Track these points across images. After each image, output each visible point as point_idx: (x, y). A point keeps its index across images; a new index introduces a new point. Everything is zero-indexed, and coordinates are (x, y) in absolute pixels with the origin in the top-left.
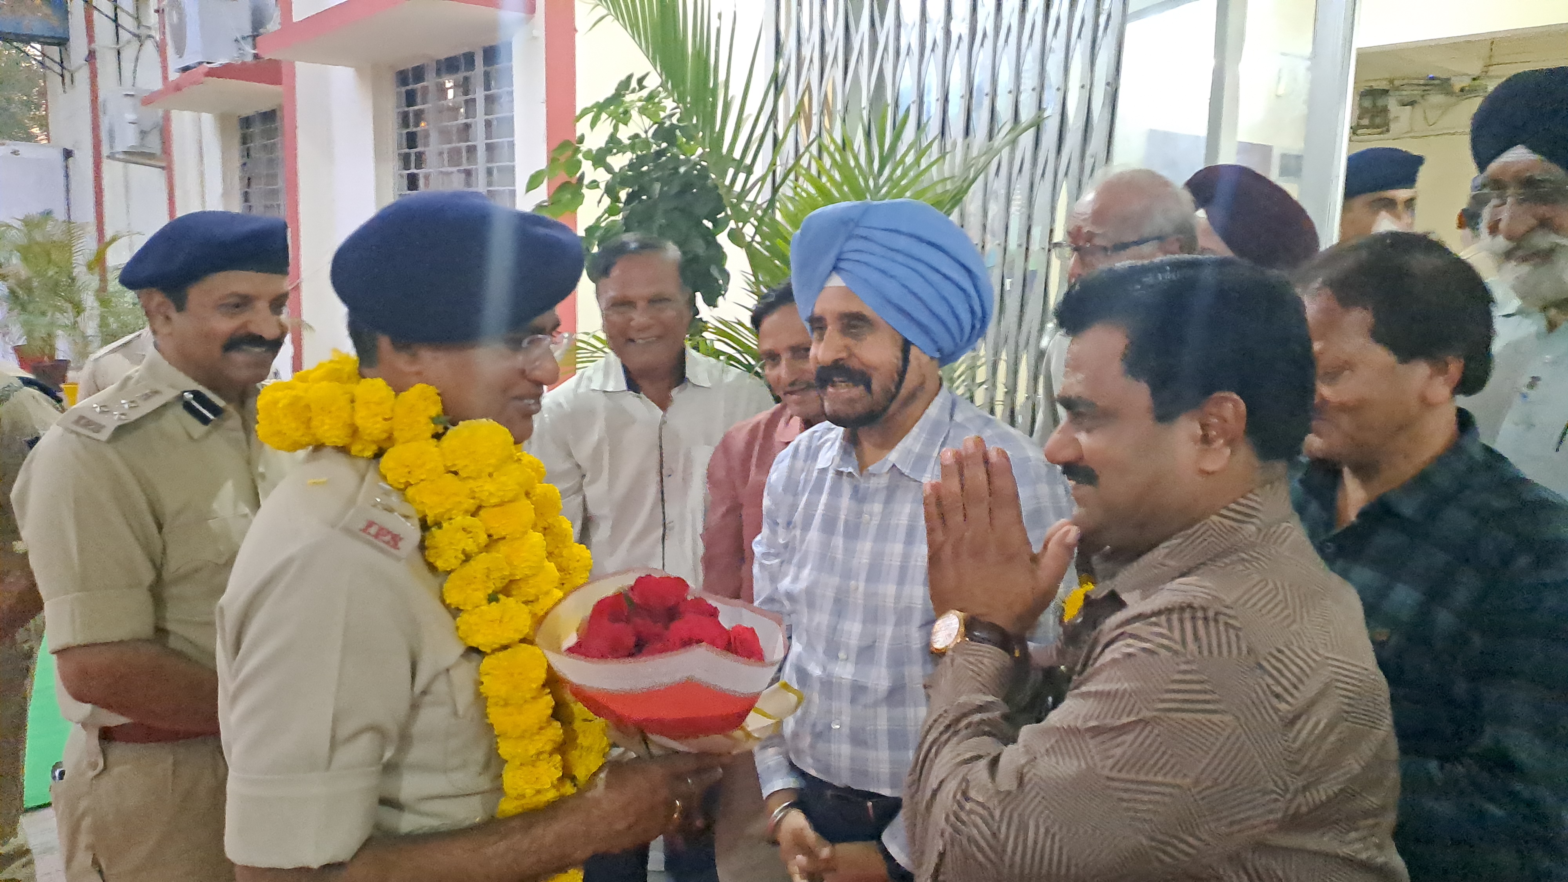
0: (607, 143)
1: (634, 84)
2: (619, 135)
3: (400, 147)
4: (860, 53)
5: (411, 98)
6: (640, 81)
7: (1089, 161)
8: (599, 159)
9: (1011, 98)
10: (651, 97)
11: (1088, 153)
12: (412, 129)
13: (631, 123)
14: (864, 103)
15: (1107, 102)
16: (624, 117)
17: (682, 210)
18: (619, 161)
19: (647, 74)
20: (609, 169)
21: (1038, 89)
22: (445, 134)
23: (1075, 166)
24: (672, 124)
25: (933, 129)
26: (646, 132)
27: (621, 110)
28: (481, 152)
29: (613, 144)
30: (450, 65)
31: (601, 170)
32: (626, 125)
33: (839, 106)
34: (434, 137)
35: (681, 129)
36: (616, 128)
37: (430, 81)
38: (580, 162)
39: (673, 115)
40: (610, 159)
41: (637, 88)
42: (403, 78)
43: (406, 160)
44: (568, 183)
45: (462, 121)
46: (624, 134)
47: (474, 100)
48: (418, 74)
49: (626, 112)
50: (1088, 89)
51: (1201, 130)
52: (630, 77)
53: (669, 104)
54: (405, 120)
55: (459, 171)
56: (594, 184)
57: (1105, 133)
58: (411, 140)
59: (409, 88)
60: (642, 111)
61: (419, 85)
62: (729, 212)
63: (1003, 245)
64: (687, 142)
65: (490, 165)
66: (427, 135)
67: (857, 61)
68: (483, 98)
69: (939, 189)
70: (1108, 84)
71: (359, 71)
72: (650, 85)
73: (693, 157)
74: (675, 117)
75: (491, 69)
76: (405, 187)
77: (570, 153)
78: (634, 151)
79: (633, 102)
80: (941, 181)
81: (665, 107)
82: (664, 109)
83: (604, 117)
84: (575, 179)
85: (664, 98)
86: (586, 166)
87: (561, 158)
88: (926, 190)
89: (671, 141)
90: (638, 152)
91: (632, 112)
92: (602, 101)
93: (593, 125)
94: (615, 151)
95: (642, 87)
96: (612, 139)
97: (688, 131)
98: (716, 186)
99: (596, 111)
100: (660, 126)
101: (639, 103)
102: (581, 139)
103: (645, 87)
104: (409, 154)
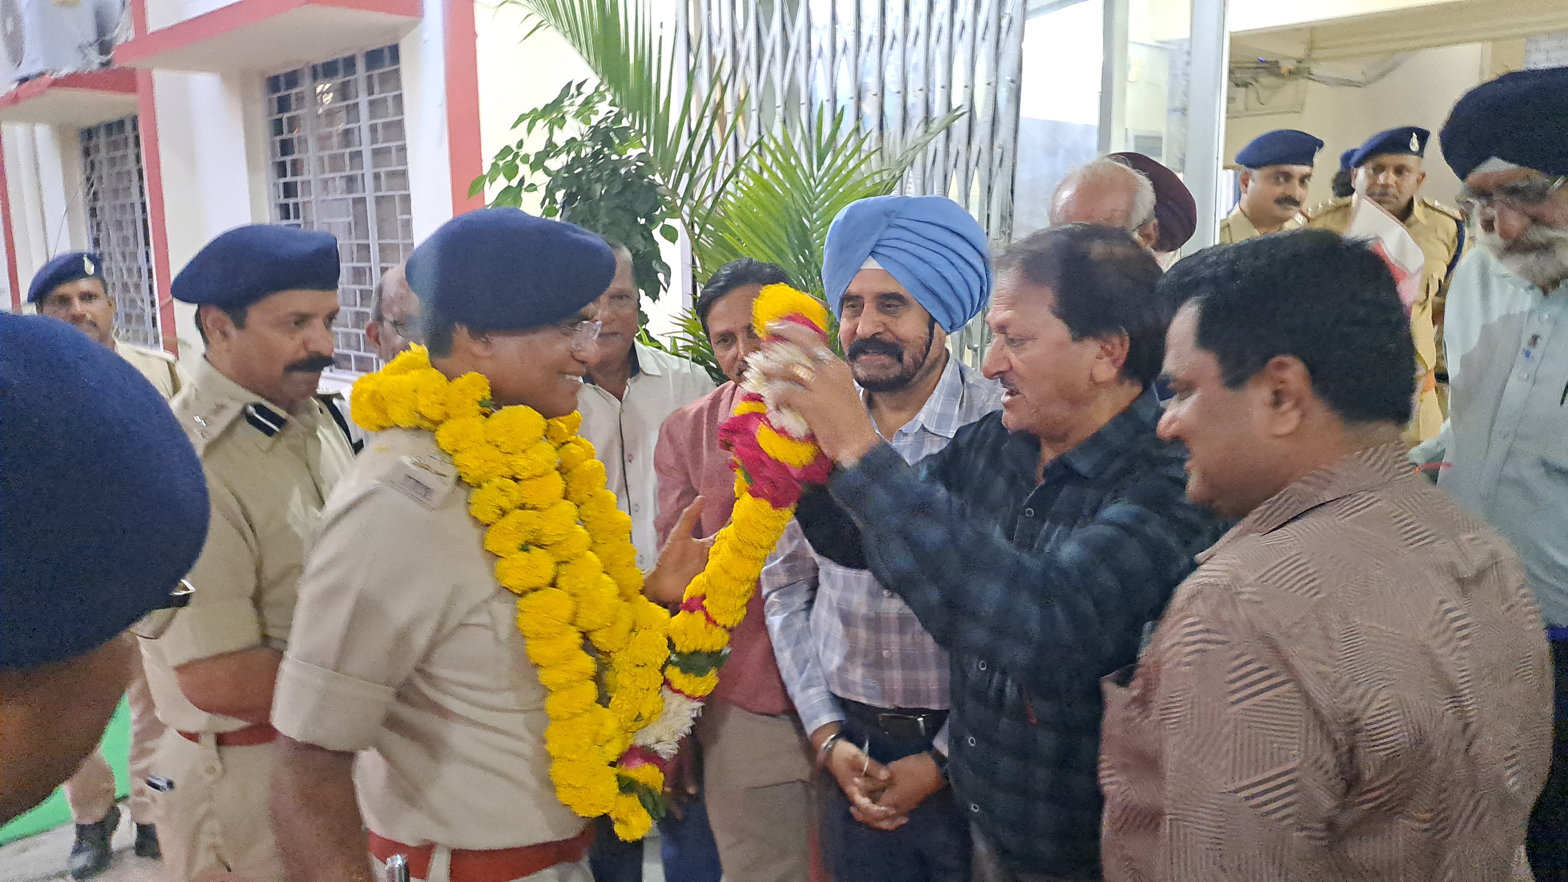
0: (546, 147)
1: (573, 90)
2: (554, 140)
3: (274, 155)
4: (773, 55)
5: (283, 105)
6: (579, 86)
7: (997, 152)
8: (538, 163)
9: (921, 95)
10: (587, 102)
11: (996, 144)
12: (286, 136)
13: (565, 127)
14: (779, 102)
15: (1012, 97)
16: (560, 122)
17: (624, 209)
18: (555, 164)
19: (585, 81)
20: (547, 171)
21: (947, 87)
22: (323, 141)
23: (985, 156)
24: (606, 127)
26: (581, 135)
27: (560, 116)
28: (367, 157)
29: (551, 149)
30: (328, 70)
31: (540, 173)
32: (561, 128)
33: (754, 105)
34: (312, 143)
35: (615, 131)
36: (551, 131)
37: (304, 87)
38: (517, 167)
39: (609, 117)
40: (548, 163)
41: (576, 94)
42: (273, 83)
43: (281, 170)
44: (510, 187)
45: (342, 127)
46: (560, 138)
47: (356, 105)
48: (292, 79)
49: (563, 117)
50: (993, 86)
51: (1094, 120)
52: (569, 84)
54: (277, 127)
55: (341, 177)
56: (532, 187)
57: (1012, 126)
58: (286, 147)
59: (282, 93)
60: (577, 115)
61: (293, 91)
62: (664, 209)
64: (621, 143)
65: (376, 170)
66: (303, 141)
67: (770, 62)
68: (367, 104)
69: (869, 183)
70: (1011, 81)
71: (226, 78)
72: (588, 90)
73: (624, 157)
74: (609, 120)
75: (376, 72)
76: (282, 196)
77: (510, 158)
78: (568, 153)
79: (571, 107)
80: (876, 173)
81: (597, 111)
82: (596, 113)
83: (540, 123)
84: (514, 183)
85: (598, 102)
86: (524, 170)
87: (501, 163)
88: (862, 182)
89: (608, 142)
90: (573, 154)
91: (567, 117)
92: (540, 108)
93: (529, 130)
94: (551, 155)
95: (579, 94)
96: (550, 144)
97: (623, 133)
98: (653, 185)
99: (532, 117)
100: (595, 129)
101: (575, 108)
102: (520, 144)
103: (582, 93)
104: (284, 162)
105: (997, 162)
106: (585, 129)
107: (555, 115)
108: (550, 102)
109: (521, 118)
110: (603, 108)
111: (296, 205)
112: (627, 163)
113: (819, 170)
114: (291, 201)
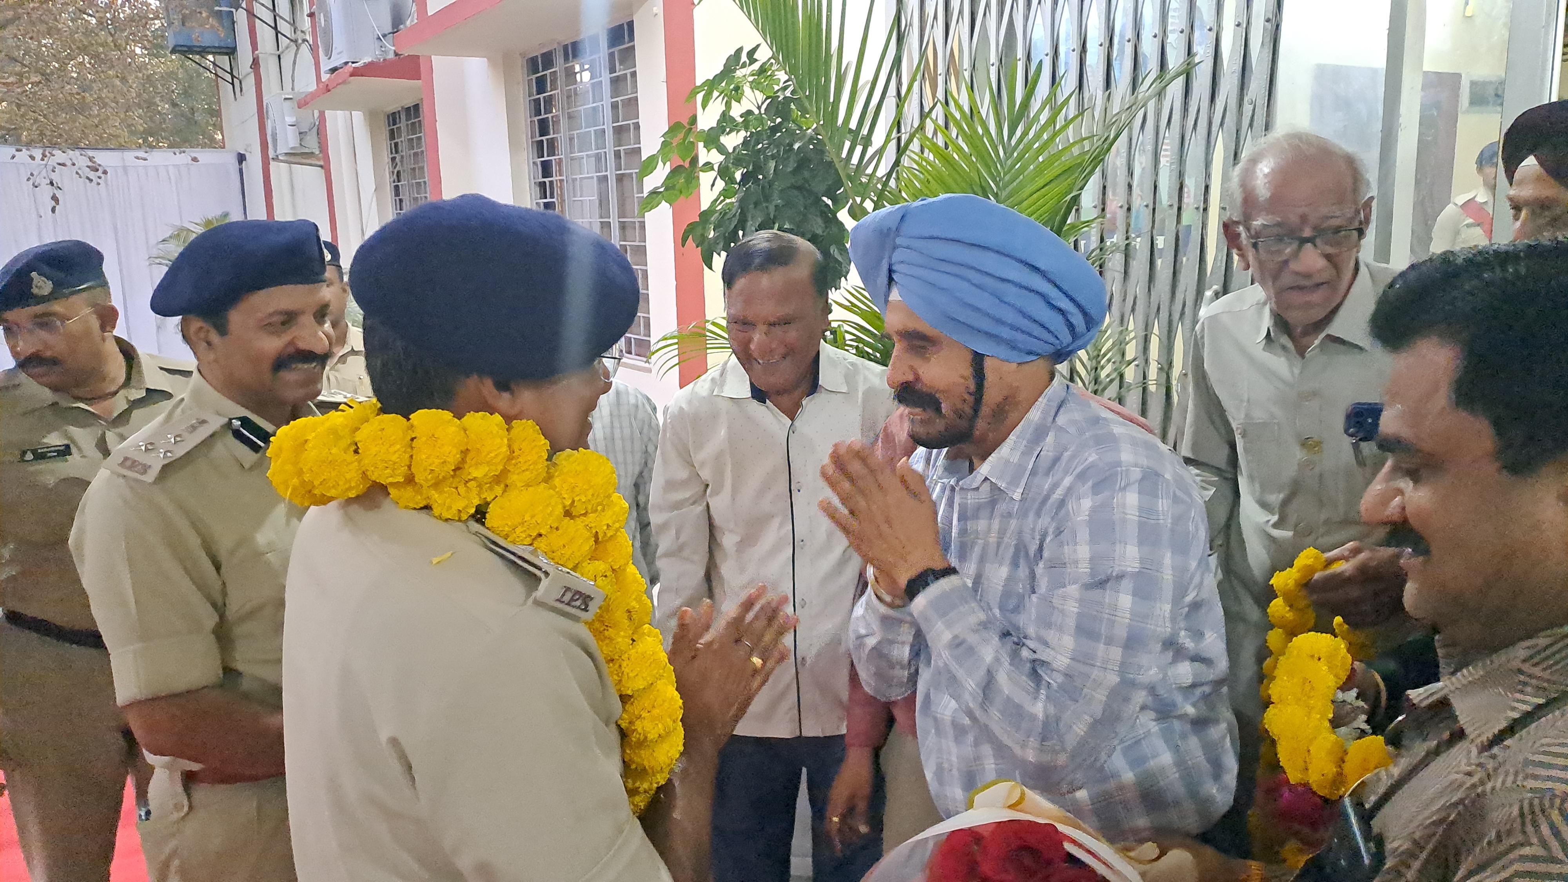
0: (720, 122)
1: (744, 58)
2: (732, 113)
3: (534, 135)
4: (988, 5)
5: (541, 85)
6: (751, 53)
7: (1247, 109)
8: (712, 139)
9: (1157, 42)
10: (762, 70)
11: (1246, 99)
12: (543, 116)
13: (744, 100)
14: (993, 58)
15: (1268, 39)
16: (737, 93)
17: (799, 188)
18: (732, 140)
19: (758, 46)
20: (722, 149)
21: (1187, 32)
22: (574, 120)
23: (1231, 115)
24: (785, 98)
25: (1069, 84)
26: (759, 108)
27: (732, 86)
28: (609, 136)
29: (726, 123)
30: (576, 49)
31: (714, 151)
32: (739, 102)
33: (966, 64)
34: (564, 123)
35: (795, 102)
36: (728, 105)
37: (559, 66)
38: (693, 144)
39: (786, 87)
40: (724, 139)
41: (748, 62)
42: (533, 65)
43: (539, 148)
44: (680, 166)
45: (590, 105)
46: (737, 111)
47: (600, 83)
48: (548, 59)
49: (737, 89)
50: (1245, 28)
51: (1380, 61)
52: (739, 51)
53: (782, 76)
54: (536, 107)
55: (589, 155)
56: (708, 167)
57: (1266, 76)
58: (543, 127)
59: (539, 75)
60: (755, 86)
61: (548, 72)
62: (848, 187)
63: (1151, 207)
64: (803, 116)
65: (617, 149)
66: (556, 122)
67: (985, 14)
68: (609, 82)
69: (1076, 151)
70: (1268, 20)
71: (492, 62)
72: (762, 57)
74: (789, 90)
75: (616, 49)
76: (540, 176)
77: (682, 135)
78: (747, 128)
79: (744, 77)
80: (1086, 139)
83: (715, 95)
85: (774, 70)
87: (671, 141)
89: (786, 115)
90: (751, 130)
91: (743, 87)
92: (713, 78)
93: (705, 105)
94: (728, 130)
95: (752, 61)
96: (725, 117)
99: (707, 89)
100: (774, 100)
101: (750, 78)
102: (695, 120)
103: (756, 60)
104: (542, 141)
105: (1245, 121)
106: (762, 100)
108: (721, 70)
109: (698, 92)
111: (551, 183)
113: (1010, 139)
114: (547, 180)
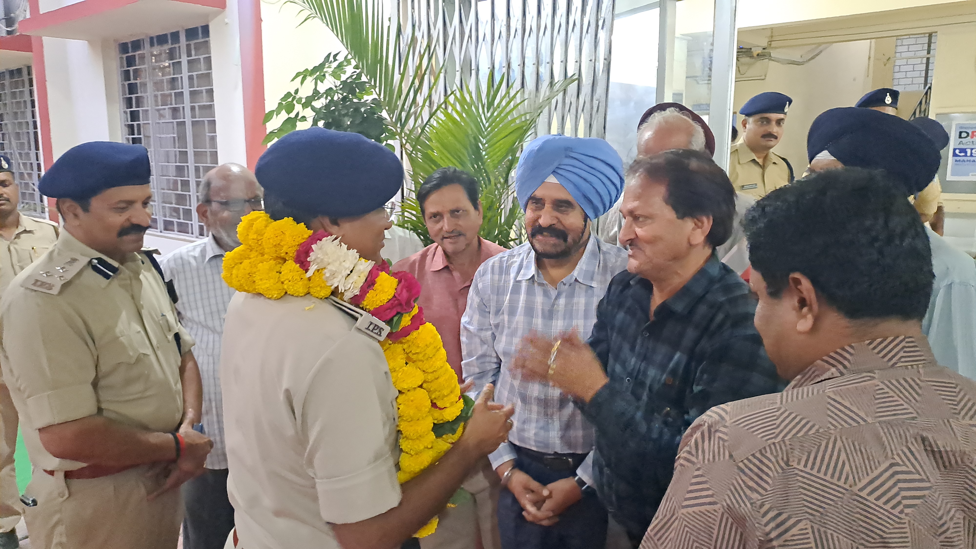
0: (313, 93)
1: (331, 58)
2: (318, 89)
3: (124, 93)
4: (454, 38)
5: (130, 61)
6: (335, 56)
7: (595, 103)
8: (307, 103)
9: (548, 66)
10: (340, 66)
11: (595, 98)
12: (132, 81)
13: (325, 81)
14: (458, 68)
15: (605, 69)
16: (322, 78)
18: (319, 104)
19: (339, 52)
20: (313, 109)
21: (564, 61)
22: (158, 85)
23: (588, 105)
25: (517, 85)
26: (336, 87)
27: (322, 74)
28: (186, 96)
29: (316, 95)
30: (161, 39)
31: (309, 109)
32: (322, 82)
34: (150, 86)
35: (357, 84)
36: (316, 84)
37: (146, 50)
38: (294, 105)
39: (354, 75)
40: (314, 103)
41: (333, 60)
42: (124, 48)
43: (129, 102)
44: (289, 118)
45: (171, 76)
46: (322, 88)
47: (180, 63)
48: (137, 45)
49: (324, 75)
50: (594, 61)
51: (653, 83)
52: (330, 54)
54: (126, 75)
55: (169, 108)
56: (304, 118)
57: (605, 87)
58: (132, 89)
59: (130, 54)
60: (333, 74)
61: (138, 53)
62: (388, 134)
64: (360, 92)
65: (193, 104)
66: (144, 85)
67: (452, 43)
68: (186, 62)
69: (518, 121)
70: (605, 59)
71: (91, 43)
72: (340, 58)
73: (362, 101)
74: (354, 77)
75: (192, 43)
76: (129, 119)
77: (290, 100)
78: (326, 98)
79: (329, 70)
80: (522, 115)
81: (345, 71)
82: (345, 73)
83: (309, 79)
84: (292, 115)
85: (346, 66)
86: (298, 108)
87: (284, 103)
88: (514, 120)
89: (352, 91)
90: (329, 98)
91: (327, 75)
92: (310, 68)
93: (302, 83)
94: (316, 98)
95: (335, 60)
96: (316, 92)
97: (362, 86)
98: (381, 119)
99: (304, 75)
100: (344, 83)
101: (332, 69)
102: (297, 91)
103: (337, 60)
104: (131, 98)
105: (595, 109)
106: (338, 83)
107: (318, 73)
108: (317, 65)
109: (298, 75)
110: (349, 70)
111: (139, 125)
112: (365, 104)
113: (488, 112)
114: (135, 123)
